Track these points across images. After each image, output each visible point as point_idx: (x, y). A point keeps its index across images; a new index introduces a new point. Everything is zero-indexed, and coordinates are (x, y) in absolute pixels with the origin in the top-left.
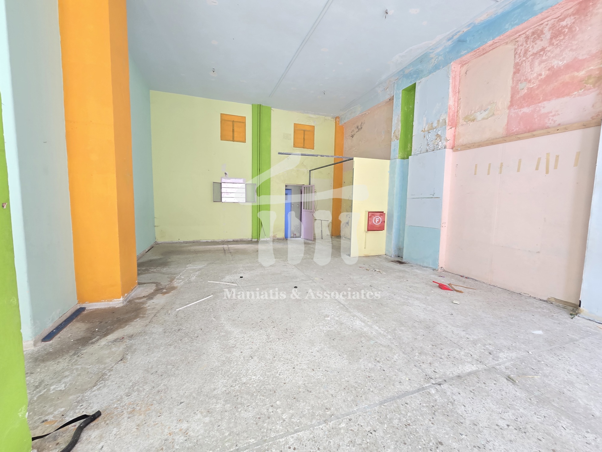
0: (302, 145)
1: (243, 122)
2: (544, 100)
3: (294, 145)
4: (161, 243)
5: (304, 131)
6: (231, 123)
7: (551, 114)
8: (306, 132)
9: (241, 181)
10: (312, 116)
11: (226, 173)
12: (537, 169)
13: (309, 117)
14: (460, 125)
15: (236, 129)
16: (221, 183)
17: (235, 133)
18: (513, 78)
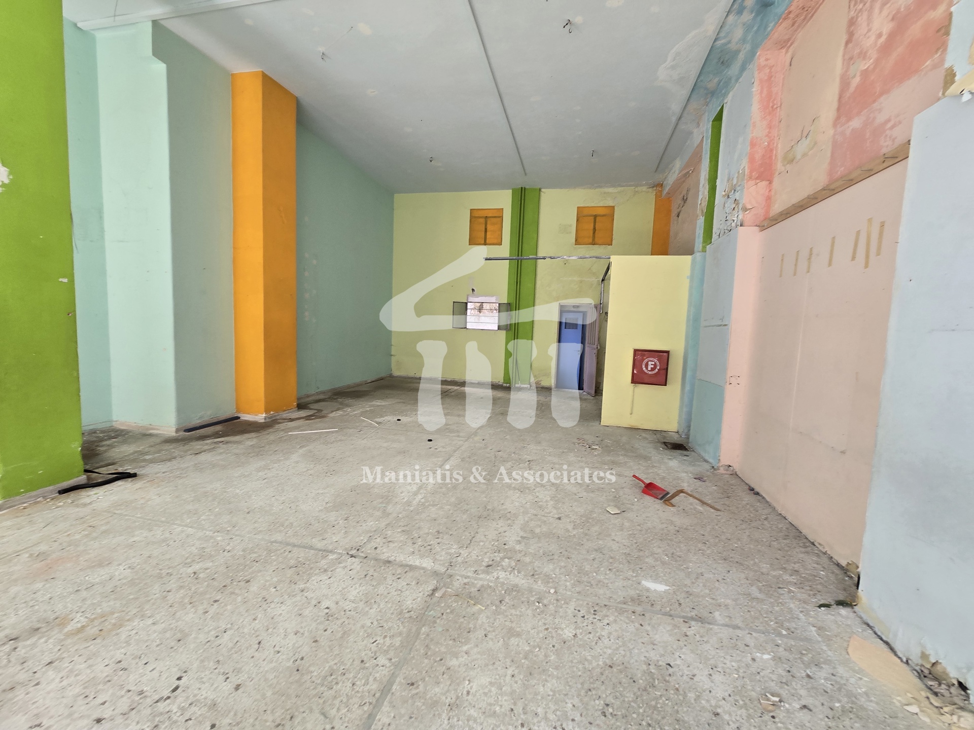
0: (591, 240)
1: (499, 217)
2: (881, 94)
3: (576, 240)
4: (395, 377)
5: (595, 217)
6: (482, 220)
7: (889, 125)
8: (598, 219)
9: (493, 299)
10: (611, 190)
11: (473, 290)
12: (853, 258)
13: (605, 193)
14: (777, 173)
15: (489, 227)
16: (466, 303)
17: (488, 233)
18: (844, 56)
